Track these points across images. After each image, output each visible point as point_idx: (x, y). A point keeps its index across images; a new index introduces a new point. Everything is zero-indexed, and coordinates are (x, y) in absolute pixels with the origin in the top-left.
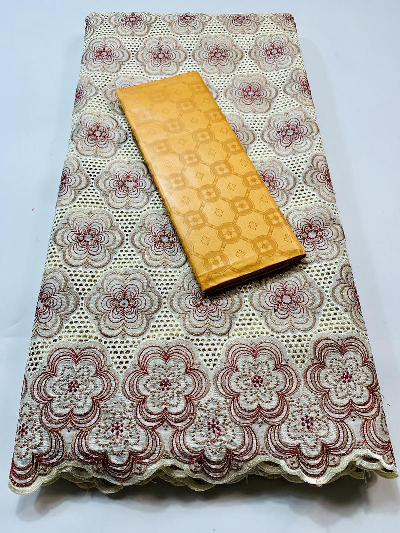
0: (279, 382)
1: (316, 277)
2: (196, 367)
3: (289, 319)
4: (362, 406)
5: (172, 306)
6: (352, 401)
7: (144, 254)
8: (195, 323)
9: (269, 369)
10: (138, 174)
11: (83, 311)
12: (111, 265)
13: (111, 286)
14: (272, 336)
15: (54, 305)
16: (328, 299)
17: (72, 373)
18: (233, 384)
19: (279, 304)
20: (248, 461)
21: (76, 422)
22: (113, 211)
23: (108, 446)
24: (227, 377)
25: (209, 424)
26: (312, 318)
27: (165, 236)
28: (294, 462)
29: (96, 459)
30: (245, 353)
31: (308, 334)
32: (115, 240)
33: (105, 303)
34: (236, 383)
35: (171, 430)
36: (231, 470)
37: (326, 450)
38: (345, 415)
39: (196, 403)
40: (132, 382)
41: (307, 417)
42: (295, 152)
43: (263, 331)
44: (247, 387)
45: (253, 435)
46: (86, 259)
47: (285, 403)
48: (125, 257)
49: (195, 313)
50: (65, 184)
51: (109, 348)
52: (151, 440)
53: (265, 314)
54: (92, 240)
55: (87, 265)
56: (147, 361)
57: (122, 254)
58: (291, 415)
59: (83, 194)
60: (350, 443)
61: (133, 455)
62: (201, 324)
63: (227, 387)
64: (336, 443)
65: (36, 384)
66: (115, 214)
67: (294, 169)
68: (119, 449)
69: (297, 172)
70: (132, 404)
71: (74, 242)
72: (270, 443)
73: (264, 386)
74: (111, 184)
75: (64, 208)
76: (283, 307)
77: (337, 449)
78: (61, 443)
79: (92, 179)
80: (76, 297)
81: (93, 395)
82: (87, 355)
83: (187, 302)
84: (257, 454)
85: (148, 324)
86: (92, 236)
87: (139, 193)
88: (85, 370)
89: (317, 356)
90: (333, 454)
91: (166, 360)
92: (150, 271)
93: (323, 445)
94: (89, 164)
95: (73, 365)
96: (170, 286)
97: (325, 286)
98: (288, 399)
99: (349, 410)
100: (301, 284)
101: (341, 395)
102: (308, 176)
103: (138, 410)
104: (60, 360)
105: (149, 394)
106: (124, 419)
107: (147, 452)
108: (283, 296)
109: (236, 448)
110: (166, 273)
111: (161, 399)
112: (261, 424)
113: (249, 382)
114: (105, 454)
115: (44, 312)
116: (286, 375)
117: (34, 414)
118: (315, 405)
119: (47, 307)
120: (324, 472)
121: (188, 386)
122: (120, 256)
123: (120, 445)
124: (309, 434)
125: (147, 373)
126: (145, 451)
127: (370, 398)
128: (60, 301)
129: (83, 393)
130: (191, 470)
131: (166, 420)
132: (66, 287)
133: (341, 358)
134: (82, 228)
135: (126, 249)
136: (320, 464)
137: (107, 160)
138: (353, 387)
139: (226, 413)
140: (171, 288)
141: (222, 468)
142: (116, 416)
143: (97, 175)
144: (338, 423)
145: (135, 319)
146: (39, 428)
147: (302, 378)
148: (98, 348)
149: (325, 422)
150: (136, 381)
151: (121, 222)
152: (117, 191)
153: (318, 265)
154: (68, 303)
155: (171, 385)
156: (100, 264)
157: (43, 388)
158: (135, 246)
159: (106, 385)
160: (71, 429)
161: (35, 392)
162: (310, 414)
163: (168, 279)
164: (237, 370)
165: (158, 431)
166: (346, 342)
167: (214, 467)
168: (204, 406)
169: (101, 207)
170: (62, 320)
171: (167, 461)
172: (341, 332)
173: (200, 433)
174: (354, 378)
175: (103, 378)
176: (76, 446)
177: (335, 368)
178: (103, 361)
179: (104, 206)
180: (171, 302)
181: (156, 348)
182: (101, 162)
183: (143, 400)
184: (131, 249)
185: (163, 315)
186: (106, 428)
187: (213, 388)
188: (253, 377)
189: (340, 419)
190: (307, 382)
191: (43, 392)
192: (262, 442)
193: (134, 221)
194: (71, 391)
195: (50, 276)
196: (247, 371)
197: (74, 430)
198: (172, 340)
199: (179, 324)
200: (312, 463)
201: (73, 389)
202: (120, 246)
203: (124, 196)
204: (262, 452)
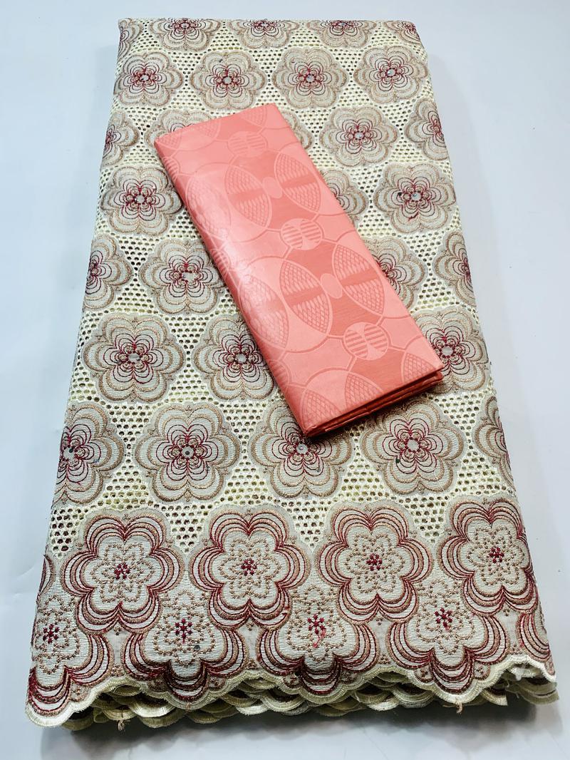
0: (403, 563)
1: (452, 414)
2: (289, 543)
3: (415, 474)
4: (517, 594)
5: (254, 456)
6: (504, 588)
7: (212, 380)
8: (286, 479)
9: (390, 545)
10: (200, 260)
11: (130, 464)
12: (167, 396)
13: (168, 427)
14: (392, 498)
15: (89, 456)
16: (470, 445)
17: (120, 553)
18: (341, 566)
19: (402, 451)
20: (362, 671)
21: (126, 620)
22: (167, 316)
23: (171, 654)
24: (334, 556)
25: (310, 621)
26: (447, 472)
27: (241, 353)
28: (426, 673)
29: (155, 672)
30: (357, 523)
31: (442, 495)
32: (171, 360)
33: (160, 452)
34: (346, 563)
35: (257, 631)
36: (339, 682)
37: (470, 655)
38: (495, 608)
39: (291, 592)
40: (202, 564)
41: (443, 610)
42: (422, 228)
43: (381, 491)
44: (360, 570)
45: (370, 636)
46: (131, 389)
47: (413, 591)
48: (186, 385)
49: (286, 465)
50: (96, 276)
51: (168, 515)
52: (230, 644)
53: (383, 466)
54: (139, 360)
55: (132, 397)
56: (221, 534)
57: (181, 380)
58: (420, 609)
59: (123, 292)
60: (502, 647)
61: (207, 665)
62: (295, 481)
63: (334, 569)
64: (484, 646)
65: (68, 569)
66: (170, 321)
67: (420, 253)
68: (186, 658)
69: (426, 257)
70: (203, 595)
71: (113, 363)
72: (394, 647)
73: (383, 569)
74: (162, 276)
75: (97, 313)
76: (408, 456)
77: (484, 655)
78: (106, 650)
79: (134, 269)
80: (119, 444)
81: (149, 583)
82: (138, 527)
83: (275, 448)
84: (376, 662)
85: (222, 481)
86: (139, 354)
87: (202, 289)
88: (138, 548)
89: (456, 525)
90: (479, 662)
91: (248, 533)
92: (222, 405)
93: (466, 649)
94: (129, 245)
95: (120, 542)
96: (250, 427)
97: (465, 426)
98: (416, 585)
99: (500, 600)
100: (432, 424)
101: (490, 579)
102: (442, 263)
103: (212, 603)
104: (101, 534)
105: (226, 580)
106: (193, 615)
107: (226, 660)
108: (407, 440)
109: (347, 654)
110: (245, 406)
111: (243, 587)
112: (380, 621)
113: (364, 563)
114: (168, 664)
115: (75, 466)
116: (413, 553)
117: (66, 610)
118: (453, 594)
119: (79, 458)
120: (467, 686)
121: (279, 568)
122: (178, 383)
123: (188, 651)
124: (447, 634)
125: (222, 551)
126: (223, 659)
127: (527, 584)
128: (97, 450)
129: (134, 580)
130: (286, 683)
131: (250, 616)
132: (105, 430)
133: (489, 528)
134: (124, 343)
135: (187, 373)
136: (462, 675)
137: (154, 239)
138: (505, 568)
139: (333, 606)
140: (252, 430)
141: (328, 679)
142: (181, 612)
143: (142, 262)
144: (486, 618)
145: (204, 474)
146: (74, 630)
147: (434, 557)
148: (154, 516)
149: (468, 618)
150: (207, 563)
151: (178, 333)
152: (171, 286)
153: (455, 397)
154: (109, 454)
155: (256, 568)
156: (151, 396)
157: (78, 574)
158: (200, 369)
159: (166, 569)
160: (120, 630)
161: (68, 579)
162: (446, 606)
163: (248, 415)
164: (347, 546)
165: (240, 631)
166: (495, 506)
167: (316, 677)
168: (302, 596)
169: (150, 312)
170: (102, 478)
171: (252, 672)
172: (488, 492)
173: (297, 634)
174: (507, 555)
175: (162, 559)
176: (127, 654)
177: (481, 542)
178: (161, 535)
179: (153, 310)
180: (253, 449)
181: (234, 516)
182: (146, 242)
183: (217, 589)
184: (194, 374)
185: (242, 468)
186: (168, 629)
187: (314, 571)
188: (368, 556)
189: (489, 613)
190: (442, 562)
191: (78, 579)
192: (383, 646)
193: (198, 332)
194: (118, 578)
195: (81, 413)
196: (360, 548)
197: (123, 632)
198: (255, 504)
199: (265, 481)
200: (450, 673)
201: (121, 575)
202: (178, 369)
203: (181, 294)
204: (382, 659)
